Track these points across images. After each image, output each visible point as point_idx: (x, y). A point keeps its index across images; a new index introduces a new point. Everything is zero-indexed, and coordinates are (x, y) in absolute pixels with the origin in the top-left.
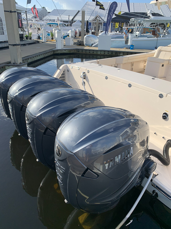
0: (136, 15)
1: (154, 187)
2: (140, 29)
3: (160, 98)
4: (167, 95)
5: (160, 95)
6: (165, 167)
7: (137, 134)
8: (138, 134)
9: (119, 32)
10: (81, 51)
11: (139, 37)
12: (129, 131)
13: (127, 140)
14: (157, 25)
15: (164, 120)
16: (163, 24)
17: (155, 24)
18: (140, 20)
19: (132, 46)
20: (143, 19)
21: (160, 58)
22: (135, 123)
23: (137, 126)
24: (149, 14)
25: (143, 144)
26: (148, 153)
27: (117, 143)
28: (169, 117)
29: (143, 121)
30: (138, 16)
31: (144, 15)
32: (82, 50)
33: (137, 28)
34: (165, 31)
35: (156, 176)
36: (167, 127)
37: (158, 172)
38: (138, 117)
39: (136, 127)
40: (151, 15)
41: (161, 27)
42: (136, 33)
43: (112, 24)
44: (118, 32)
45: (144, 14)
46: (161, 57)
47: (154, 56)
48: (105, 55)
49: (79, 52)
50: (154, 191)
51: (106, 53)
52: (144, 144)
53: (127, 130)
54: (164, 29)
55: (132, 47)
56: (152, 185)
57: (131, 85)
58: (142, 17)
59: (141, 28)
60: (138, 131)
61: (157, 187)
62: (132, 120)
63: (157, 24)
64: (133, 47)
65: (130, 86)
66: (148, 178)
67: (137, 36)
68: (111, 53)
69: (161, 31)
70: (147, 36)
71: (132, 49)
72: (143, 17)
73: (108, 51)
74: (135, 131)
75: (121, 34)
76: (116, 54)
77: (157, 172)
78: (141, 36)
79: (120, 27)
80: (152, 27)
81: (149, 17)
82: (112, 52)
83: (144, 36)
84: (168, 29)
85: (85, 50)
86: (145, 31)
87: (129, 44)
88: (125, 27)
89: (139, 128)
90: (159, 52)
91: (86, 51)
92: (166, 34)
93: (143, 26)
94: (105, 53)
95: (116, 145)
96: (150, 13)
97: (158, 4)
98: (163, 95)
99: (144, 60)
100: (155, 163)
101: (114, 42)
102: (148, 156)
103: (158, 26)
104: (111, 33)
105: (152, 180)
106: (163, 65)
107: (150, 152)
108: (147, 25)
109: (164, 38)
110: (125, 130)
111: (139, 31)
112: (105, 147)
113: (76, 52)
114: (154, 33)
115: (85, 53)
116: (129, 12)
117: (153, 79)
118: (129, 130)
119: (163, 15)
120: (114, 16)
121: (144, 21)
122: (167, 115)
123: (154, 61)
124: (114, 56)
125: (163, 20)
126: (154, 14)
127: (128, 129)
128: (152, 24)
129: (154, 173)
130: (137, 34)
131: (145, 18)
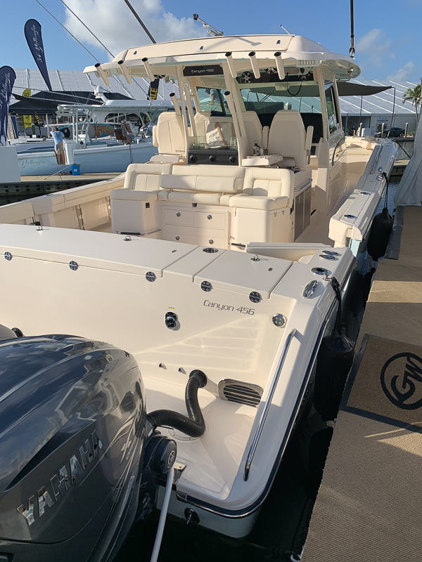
0: (68, 97)
1: (183, 501)
2: (85, 128)
3: (150, 281)
4: (162, 272)
5: (147, 274)
6: (198, 439)
7: (107, 389)
8: (109, 386)
9: (38, 137)
11: (87, 145)
12: (82, 387)
13: (79, 418)
14: (122, 118)
15: (170, 331)
16: (133, 115)
17: (117, 115)
18: (80, 107)
19: (75, 166)
20: (86, 105)
21: (137, 189)
22: (98, 361)
23: (103, 369)
24: (97, 94)
25: (128, 404)
26: (149, 425)
27: (53, 431)
28: (180, 319)
29: (116, 351)
30: (74, 100)
31: (87, 97)
33: (80, 127)
34: (142, 130)
35: (181, 471)
36: (182, 343)
37: (184, 461)
38: (102, 344)
39: (101, 371)
40: (103, 98)
41: (131, 121)
42: (78, 138)
43: (13, 119)
44: (34, 136)
45: (86, 94)
46: (139, 187)
47: (125, 186)
48: (10, 196)
50: (187, 512)
51: (12, 191)
52: (132, 403)
53: (77, 387)
54: (140, 127)
55: (76, 170)
56: (179, 499)
57: (76, 264)
58: (83, 102)
59: (88, 126)
60: (106, 379)
61: (191, 500)
62: (88, 358)
63: (122, 116)
64: (78, 170)
65: (74, 266)
66: (165, 484)
67: (82, 143)
68: (24, 189)
69: (134, 130)
70: (105, 143)
71: (78, 174)
72: (87, 102)
73: (17, 185)
74: (100, 382)
75: (43, 141)
76: (38, 189)
77: (182, 461)
78: (92, 143)
79: (36, 124)
80: (114, 123)
81: (99, 102)
82: (28, 186)
83: (98, 143)
84: (147, 126)
86: (97, 131)
87: (68, 163)
88: (49, 123)
89: (108, 371)
90: (131, 176)
92: (147, 137)
93: (92, 121)
94: (10, 191)
95: (50, 438)
96: (99, 93)
97: (102, 73)
98: (154, 275)
99: (106, 198)
100: (172, 442)
101: (29, 161)
102: (151, 431)
103: (125, 120)
104: (16, 141)
105: (174, 487)
106: (148, 205)
107: (153, 418)
108: (99, 119)
109: (143, 145)
110: (71, 389)
111: (84, 133)
112: (18, 457)
114: (121, 135)
116: (51, 90)
117: (127, 240)
118: (82, 385)
119: (130, 97)
120: (13, 101)
121: (91, 109)
122: (175, 317)
123: (126, 197)
124: (31, 195)
125: (133, 107)
126: (109, 96)
127: (78, 384)
128: (110, 115)
129: (177, 466)
130: (82, 139)
131: (91, 103)
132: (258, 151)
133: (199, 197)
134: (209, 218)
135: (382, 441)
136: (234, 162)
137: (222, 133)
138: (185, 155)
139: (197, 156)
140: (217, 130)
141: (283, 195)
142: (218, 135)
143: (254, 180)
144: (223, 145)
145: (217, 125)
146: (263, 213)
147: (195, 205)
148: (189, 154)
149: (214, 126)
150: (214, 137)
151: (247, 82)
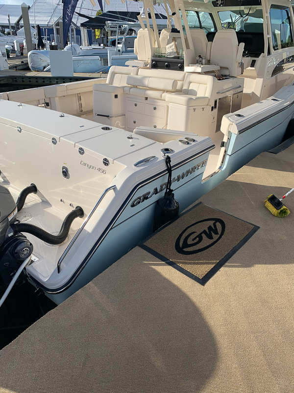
0: (113, 16)
3: (54, 144)
10: (20, 80)
11: (123, 52)
15: (65, 178)
26: (10, 229)
28: (69, 172)
31: (126, 17)
32: (23, 78)
36: (71, 188)
42: (118, 47)
44: (102, 45)
47: (107, 82)
49: (16, 81)
58: (124, 20)
67: (119, 51)
78: (127, 52)
83: (130, 52)
85: (27, 77)
90: (112, 75)
91: (30, 79)
98: (56, 140)
101: (82, 62)
102: (12, 234)
105: (25, 268)
106: (116, 96)
113: (10, 81)
115: (29, 83)
117: (62, 116)
122: (67, 170)
130: (120, 48)
132: (201, 61)
133: (150, 93)
134: (154, 109)
135: (153, 266)
136: (181, 68)
137: (176, 46)
138: (150, 61)
139: (158, 63)
140: (173, 43)
141: (206, 96)
142: (173, 47)
143: (190, 83)
144: (176, 55)
145: (174, 39)
146: (184, 108)
147: (147, 98)
148: (153, 61)
149: (172, 40)
150: (171, 49)
151: (220, 5)
